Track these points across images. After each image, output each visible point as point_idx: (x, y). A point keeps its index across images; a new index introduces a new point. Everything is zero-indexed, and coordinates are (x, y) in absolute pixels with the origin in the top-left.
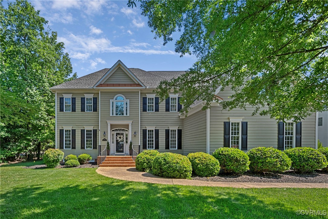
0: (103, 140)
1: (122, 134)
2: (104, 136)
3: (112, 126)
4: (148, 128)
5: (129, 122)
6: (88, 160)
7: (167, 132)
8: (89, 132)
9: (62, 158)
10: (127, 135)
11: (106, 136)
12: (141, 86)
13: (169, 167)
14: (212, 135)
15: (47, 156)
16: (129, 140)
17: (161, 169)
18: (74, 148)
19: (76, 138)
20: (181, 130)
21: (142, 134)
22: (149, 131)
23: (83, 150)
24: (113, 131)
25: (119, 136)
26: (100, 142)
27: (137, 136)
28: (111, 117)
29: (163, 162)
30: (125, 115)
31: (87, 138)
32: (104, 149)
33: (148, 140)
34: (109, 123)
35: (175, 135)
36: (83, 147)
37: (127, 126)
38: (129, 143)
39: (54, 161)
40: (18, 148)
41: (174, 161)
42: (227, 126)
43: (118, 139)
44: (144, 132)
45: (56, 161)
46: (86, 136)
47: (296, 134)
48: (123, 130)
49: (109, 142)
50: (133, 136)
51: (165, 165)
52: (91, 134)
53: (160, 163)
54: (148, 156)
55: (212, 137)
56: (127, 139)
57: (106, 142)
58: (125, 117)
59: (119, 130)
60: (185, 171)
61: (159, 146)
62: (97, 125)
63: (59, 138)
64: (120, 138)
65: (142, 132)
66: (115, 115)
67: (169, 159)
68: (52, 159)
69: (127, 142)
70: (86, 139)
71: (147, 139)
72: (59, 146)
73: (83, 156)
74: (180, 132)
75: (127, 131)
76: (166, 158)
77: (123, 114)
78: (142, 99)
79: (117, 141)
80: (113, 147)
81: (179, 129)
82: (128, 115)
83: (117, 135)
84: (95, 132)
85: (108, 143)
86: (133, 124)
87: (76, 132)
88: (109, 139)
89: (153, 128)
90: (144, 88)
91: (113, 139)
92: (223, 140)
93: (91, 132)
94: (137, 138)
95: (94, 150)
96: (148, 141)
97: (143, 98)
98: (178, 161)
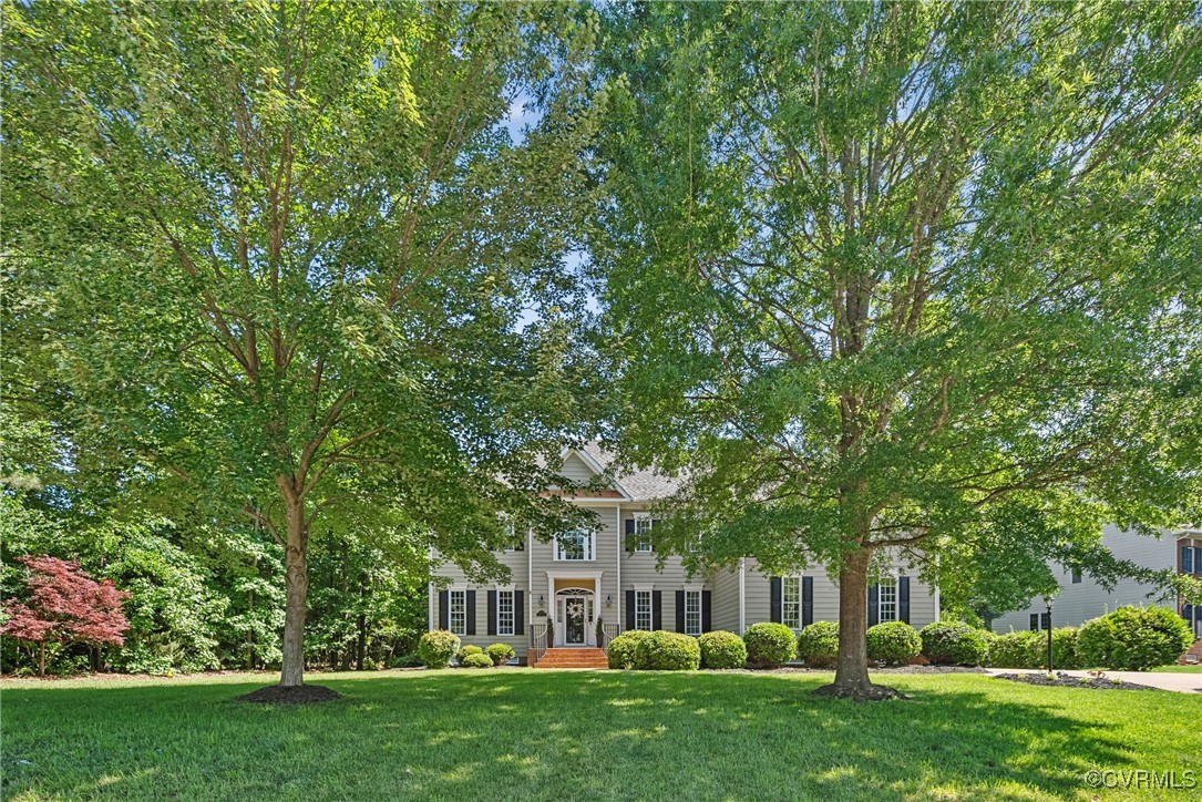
0: (538, 615)
1: (581, 601)
2: (542, 605)
3: (558, 583)
4: (638, 588)
5: (597, 575)
6: (508, 656)
7: (680, 595)
8: (506, 596)
9: (457, 649)
10: (591, 603)
11: (545, 605)
12: (621, 496)
13: (662, 652)
14: (749, 600)
15: (429, 644)
16: (597, 614)
17: (648, 657)
18: (472, 631)
19: (477, 610)
20: (709, 592)
21: (624, 602)
22: (639, 593)
23: (492, 637)
24: (560, 593)
25: (572, 606)
26: (531, 618)
27: (613, 605)
28: (557, 562)
29: (652, 646)
30: (586, 558)
31: (501, 610)
32: (541, 634)
33: (639, 615)
34: (552, 575)
35: (697, 603)
36: (492, 631)
37: (592, 583)
38: (595, 620)
39: (442, 655)
40: (324, 637)
41: (670, 643)
42: (776, 584)
43: (571, 611)
44: (630, 595)
45: (446, 655)
46: (498, 605)
47: (901, 600)
48: (583, 592)
49: (552, 617)
50: (605, 605)
51: (654, 649)
52: (511, 601)
53: (647, 647)
54: (631, 641)
55: (749, 606)
56: (591, 612)
57: (546, 618)
58: (586, 562)
59: (573, 593)
60: (687, 659)
61: (663, 624)
62: (525, 580)
63: (438, 611)
64: (576, 609)
65: (624, 597)
66: (563, 558)
67: (662, 641)
68: (439, 650)
69: (591, 619)
70: (498, 612)
71: (636, 612)
72: (438, 624)
73: (498, 647)
74: (707, 595)
75: (590, 593)
76: (657, 639)
77: (581, 557)
78: (624, 523)
79: (569, 616)
80: (560, 630)
81: (706, 589)
82: (594, 558)
83: (568, 604)
84: (520, 595)
85: (550, 621)
86: (605, 579)
87: (477, 597)
88: (552, 612)
89: (649, 588)
90: (627, 500)
91: (560, 612)
92: (769, 611)
93: (511, 596)
94: (613, 610)
95: (518, 637)
96: (639, 617)
97: (627, 521)
98: (676, 642)
